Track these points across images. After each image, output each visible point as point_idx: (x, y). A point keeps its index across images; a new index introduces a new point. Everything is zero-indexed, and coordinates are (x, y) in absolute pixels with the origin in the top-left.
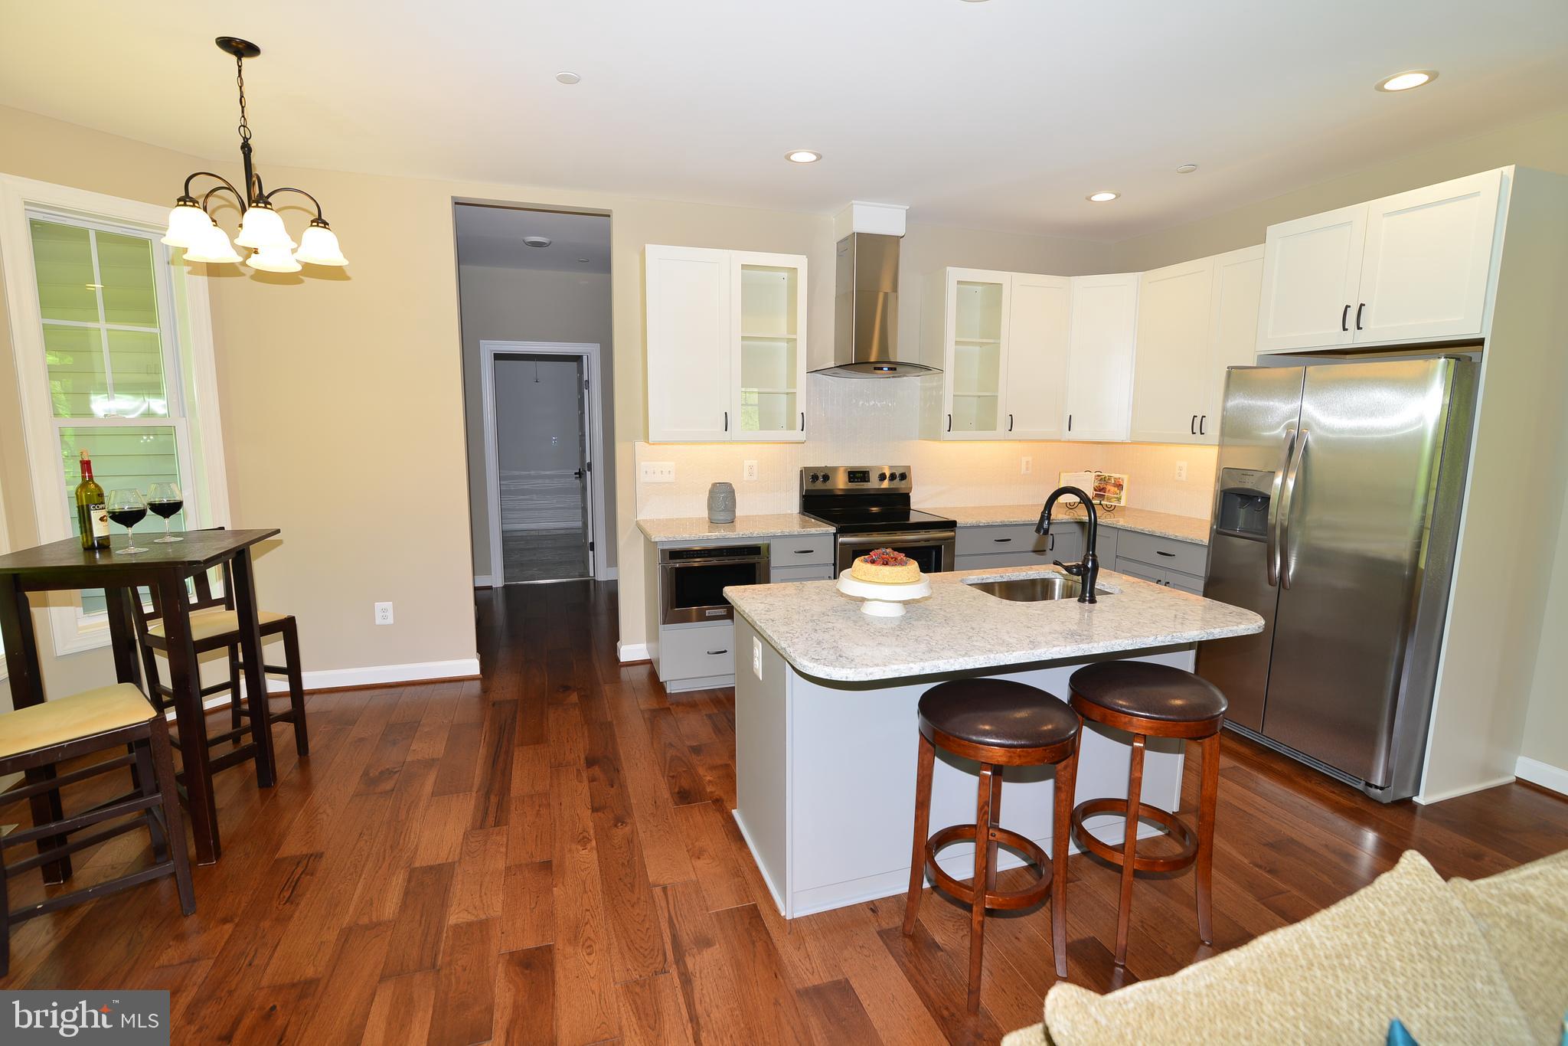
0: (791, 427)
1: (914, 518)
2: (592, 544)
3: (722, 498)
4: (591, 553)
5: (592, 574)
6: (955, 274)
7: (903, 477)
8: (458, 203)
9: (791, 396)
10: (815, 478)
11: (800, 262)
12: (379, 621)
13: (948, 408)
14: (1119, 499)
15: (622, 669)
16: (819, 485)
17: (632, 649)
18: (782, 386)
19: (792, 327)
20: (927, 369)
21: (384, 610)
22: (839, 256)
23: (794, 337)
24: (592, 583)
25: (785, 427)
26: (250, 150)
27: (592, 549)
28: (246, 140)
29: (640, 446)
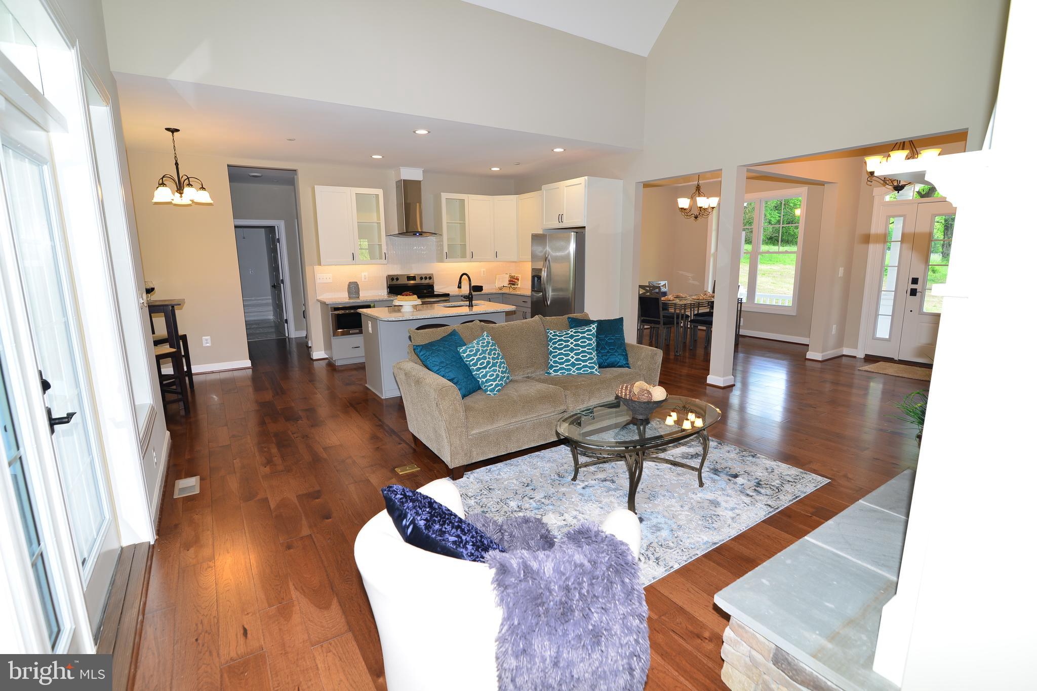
0: (381, 258)
1: (435, 293)
2: (286, 320)
3: (354, 288)
4: (286, 324)
5: (287, 335)
6: (444, 196)
7: (430, 278)
8: (228, 166)
9: (380, 246)
10: (393, 279)
11: (380, 192)
12: (205, 345)
13: (446, 250)
14: (518, 284)
15: (314, 362)
16: (395, 282)
17: (318, 354)
18: (376, 242)
19: (379, 218)
20: (436, 234)
21: (207, 340)
22: (397, 187)
23: (379, 222)
24: (287, 339)
25: (378, 258)
26: (178, 165)
27: (287, 322)
28: (176, 161)
29: (317, 268)
